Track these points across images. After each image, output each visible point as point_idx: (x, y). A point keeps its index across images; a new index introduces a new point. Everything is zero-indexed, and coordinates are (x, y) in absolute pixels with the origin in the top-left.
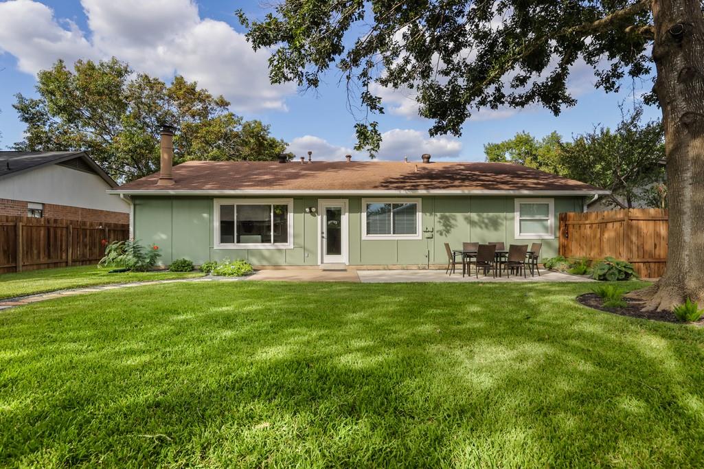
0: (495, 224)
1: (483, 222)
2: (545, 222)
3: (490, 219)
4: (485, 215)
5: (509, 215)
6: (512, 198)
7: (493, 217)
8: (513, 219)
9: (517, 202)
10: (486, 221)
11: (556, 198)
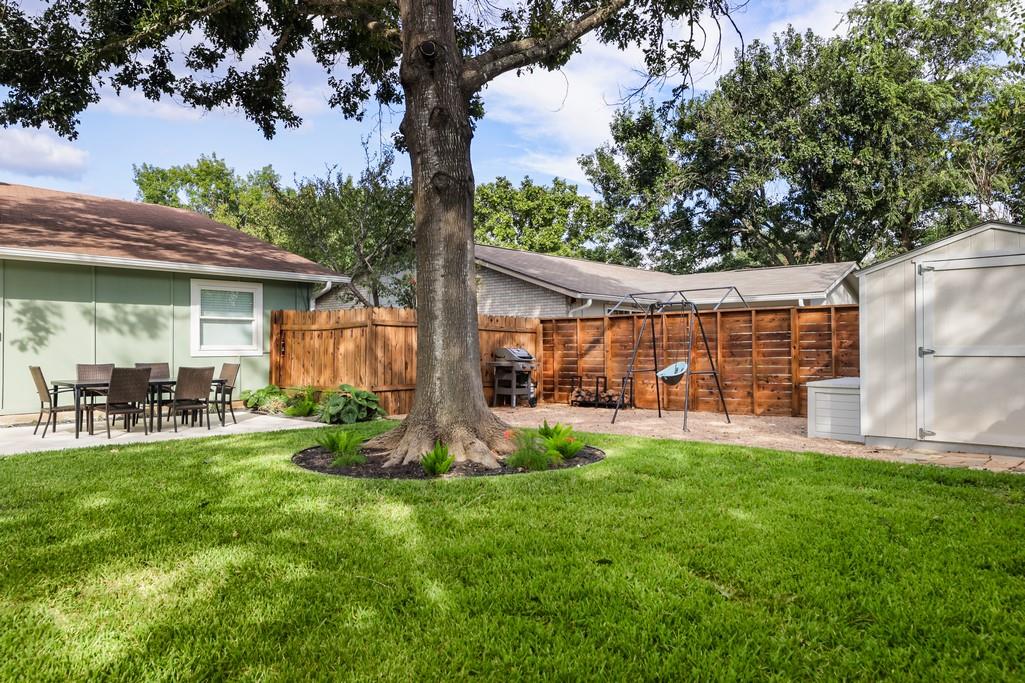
0: (151, 326)
1: (126, 322)
2: (247, 326)
3: (139, 315)
4: (129, 307)
5: (180, 310)
6: (187, 277)
7: (147, 311)
8: (187, 317)
9: (196, 287)
10: (132, 319)
11: (267, 283)
